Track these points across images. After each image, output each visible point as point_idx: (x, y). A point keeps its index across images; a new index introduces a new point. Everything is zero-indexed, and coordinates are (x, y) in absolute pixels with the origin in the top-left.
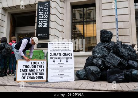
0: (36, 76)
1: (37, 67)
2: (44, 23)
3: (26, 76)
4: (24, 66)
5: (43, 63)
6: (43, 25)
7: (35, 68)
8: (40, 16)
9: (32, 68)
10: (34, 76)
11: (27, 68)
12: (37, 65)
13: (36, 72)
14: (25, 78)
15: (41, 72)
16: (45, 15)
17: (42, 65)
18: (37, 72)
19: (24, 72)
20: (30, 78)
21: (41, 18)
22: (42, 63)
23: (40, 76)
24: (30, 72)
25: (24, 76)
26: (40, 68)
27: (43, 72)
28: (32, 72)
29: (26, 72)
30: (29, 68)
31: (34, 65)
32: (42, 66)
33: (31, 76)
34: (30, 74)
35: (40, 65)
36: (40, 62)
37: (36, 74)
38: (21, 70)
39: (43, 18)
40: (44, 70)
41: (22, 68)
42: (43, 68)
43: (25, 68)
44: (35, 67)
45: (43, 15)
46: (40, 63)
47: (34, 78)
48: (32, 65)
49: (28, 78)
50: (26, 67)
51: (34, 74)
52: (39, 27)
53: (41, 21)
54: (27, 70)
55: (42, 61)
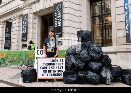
0: (55, 73)
1: (56, 64)
2: (58, 23)
3: (46, 74)
4: (44, 63)
5: (62, 61)
6: (58, 24)
7: (54, 66)
8: (56, 16)
9: (51, 66)
10: (54, 73)
11: (47, 66)
12: (56, 63)
13: (55, 69)
14: (45, 75)
15: (60, 69)
16: (59, 15)
17: (60, 62)
18: (57, 69)
19: (44, 70)
20: (50, 75)
21: (56, 18)
22: (60, 61)
23: (59, 73)
24: (50, 69)
25: (44, 73)
26: (59, 66)
27: (61, 69)
28: (52, 69)
29: (46, 69)
30: (49, 66)
31: (53, 63)
32: (61, 64)
33: (51, 73)
34: (50, 71)
35: (59, 62)
36: (59, 59)
37: (55, 71)
38: (42, 68)
39: (58, 19)
40: (62, 68)
41: (43, 66)
42: (61, 66)
43: (45, 66)
44: (54, 64)
45: (58, 16)
46: (59, 61)
47: (54, 75)
48: (51, 63)
49: (48, 75)
50: (46, 64)
51: (53, 71)
52: (55, 26)
53: (56, 21)
54: (47, 68)
55: (61, 59)
